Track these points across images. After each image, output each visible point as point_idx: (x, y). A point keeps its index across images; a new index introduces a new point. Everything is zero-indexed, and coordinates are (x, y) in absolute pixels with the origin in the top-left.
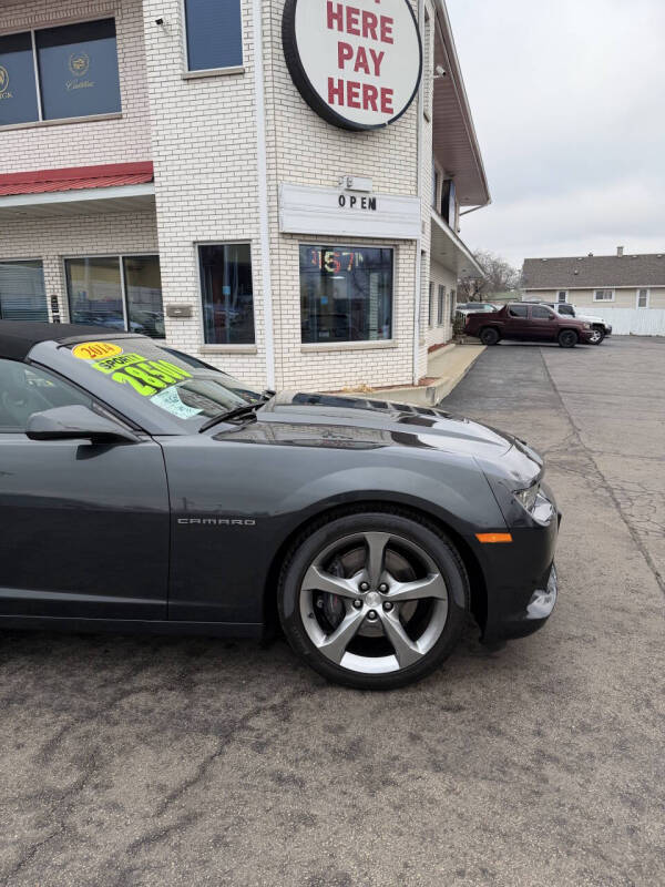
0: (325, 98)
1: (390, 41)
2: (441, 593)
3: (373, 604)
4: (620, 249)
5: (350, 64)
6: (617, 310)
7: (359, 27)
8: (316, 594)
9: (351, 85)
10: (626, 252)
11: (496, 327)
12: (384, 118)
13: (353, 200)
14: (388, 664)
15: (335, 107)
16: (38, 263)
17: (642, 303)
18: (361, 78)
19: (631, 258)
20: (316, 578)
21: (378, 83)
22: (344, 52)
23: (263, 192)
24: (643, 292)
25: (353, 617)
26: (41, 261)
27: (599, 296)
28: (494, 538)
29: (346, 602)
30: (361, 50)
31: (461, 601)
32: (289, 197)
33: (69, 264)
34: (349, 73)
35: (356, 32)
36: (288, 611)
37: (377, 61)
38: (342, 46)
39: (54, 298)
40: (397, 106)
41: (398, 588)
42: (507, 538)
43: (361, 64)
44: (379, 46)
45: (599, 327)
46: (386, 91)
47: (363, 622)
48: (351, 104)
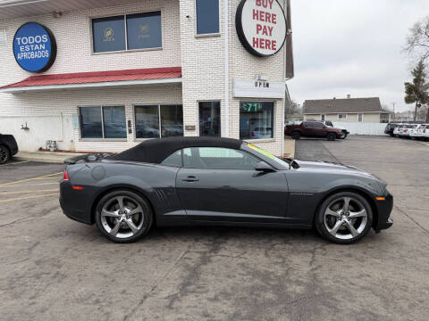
0: (252, 45)
1: (275, 23)
2: (366, 215)
3: (345, 218)
4: (349, 95)
5: (261, 32)
6: (349, 123)
7: (264, 18)
8: (328, 216)
9: (261, 40)
10: (351, 97)
11: (299, 131)
12: (272, 52)
13: (260, 84)
14: (349, 237)
15: (255, 48)
16: (123, 108)
17: (360, 120)
18: (265, 37)
19: (353, 100)
20: (328, 212)
21: (271, 39)
22: (259, 28)
23: (227, 82)
24: (360, 115)
25: (338, 223)
26: (124, 107)
27: (340, 117)
28: (381, 199)
29: (336, 218)
30: (265, 27)
31: (371, 217)
32: (237, 84)
33: (137, 108)
34: (261, 36)
35: (263, 20)
36: (321, 221)
37: (271, 31)
38: (258, 25)
39: (129, 122)
40: (277, 48)
41: (352, 214)
42: (383, 199)
43: (265, 32)
44: (271, 25)
45: (344, 131)
46: (273, 42)
47: (342, 225)
48: (261, 47)
